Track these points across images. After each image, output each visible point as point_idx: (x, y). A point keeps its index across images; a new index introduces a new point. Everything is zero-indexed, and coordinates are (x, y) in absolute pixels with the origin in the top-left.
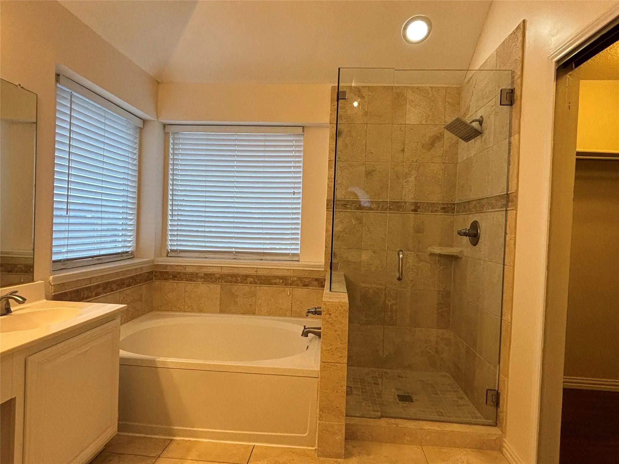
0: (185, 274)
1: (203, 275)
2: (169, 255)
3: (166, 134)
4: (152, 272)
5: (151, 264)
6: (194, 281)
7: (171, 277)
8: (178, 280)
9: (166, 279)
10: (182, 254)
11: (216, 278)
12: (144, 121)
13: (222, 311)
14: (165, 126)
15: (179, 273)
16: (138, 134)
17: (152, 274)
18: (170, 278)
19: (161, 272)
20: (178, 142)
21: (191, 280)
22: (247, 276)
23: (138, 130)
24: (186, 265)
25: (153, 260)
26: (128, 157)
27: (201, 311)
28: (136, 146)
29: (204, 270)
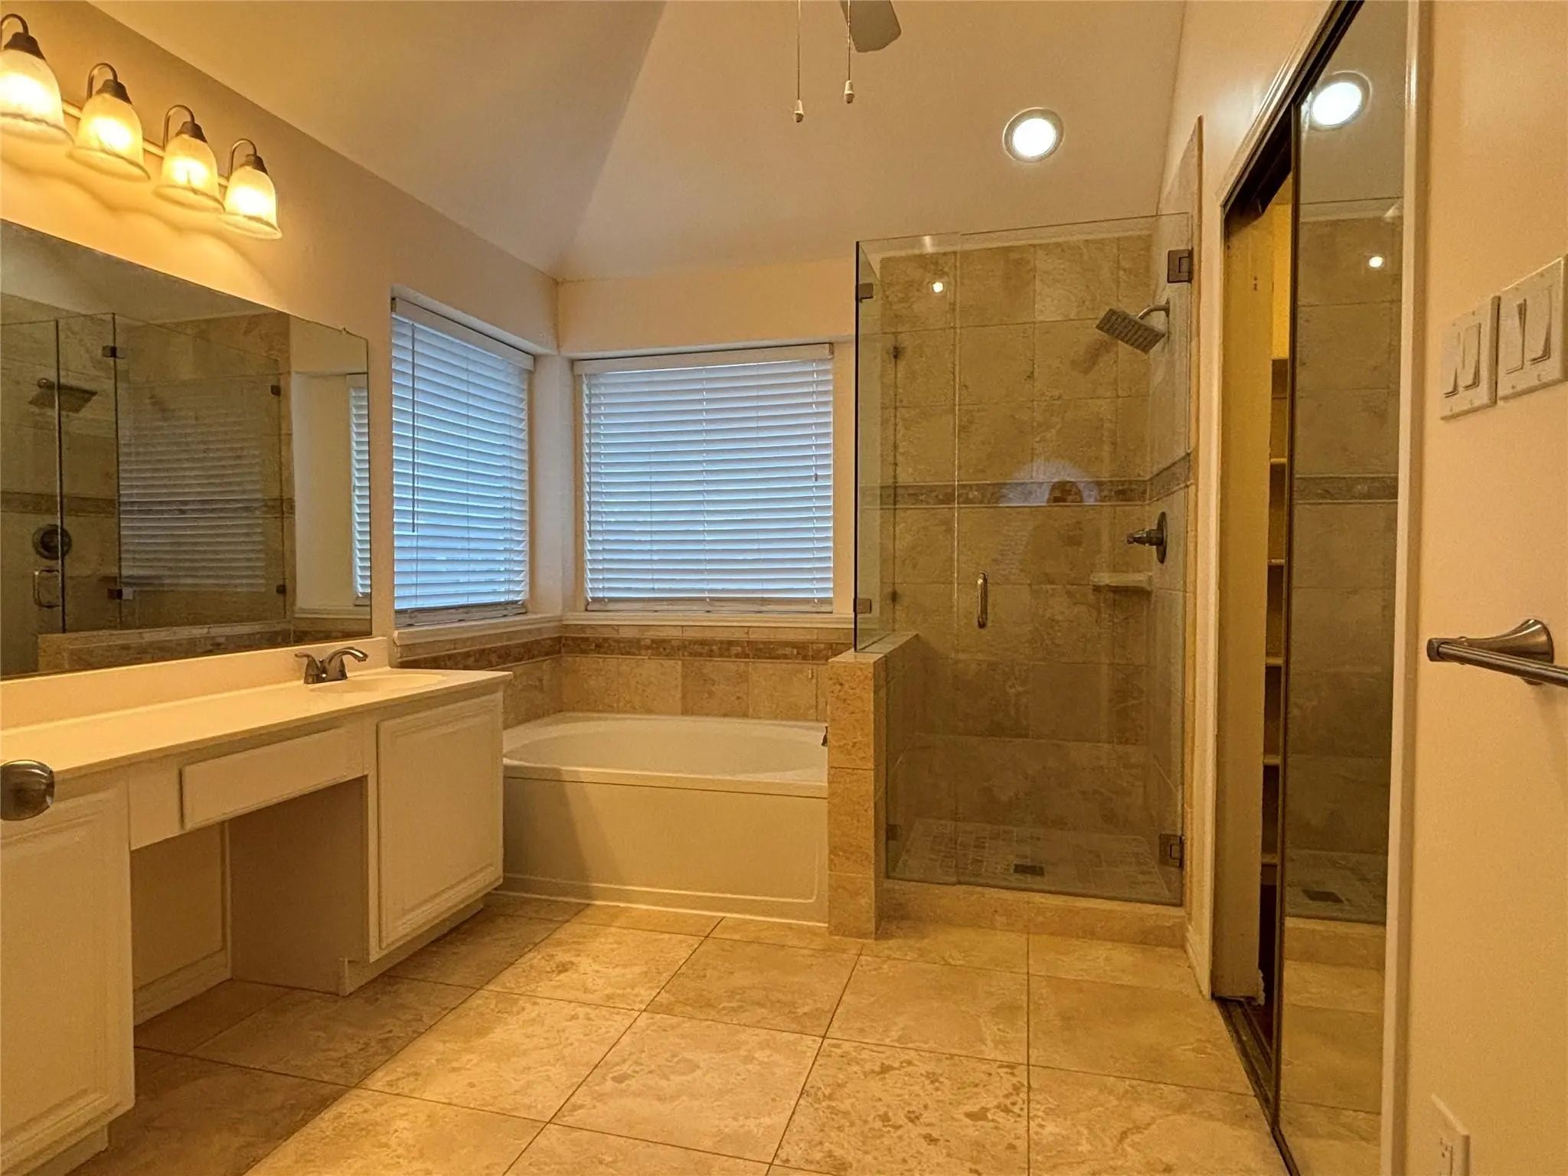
0: (618, 641)
1: (648, 642)
2: (589, 608)
3: (576, 379)
4: (560, 637)
5: (557, 624)
6: (634, 654)
7: (593, 647)
8: (606, 654)
9: (584, 652)
10: (611, 606)
11: (672, 648)
12: (536, 358)
13: (685, 712)
14: (573, 362)
15: (606, 640)
16: (526, 383)
17: (560, 642)
18: (591, 650)
19: (575, 639)
20: (597, 392)
21: (628, 653)
22: (730, 643)
23: (526, 376)
24: (618, 625)
25: (562, 616)
26: (510, 426)
27: (649, 711)
28: (524, 406)
29: (652, 634)
